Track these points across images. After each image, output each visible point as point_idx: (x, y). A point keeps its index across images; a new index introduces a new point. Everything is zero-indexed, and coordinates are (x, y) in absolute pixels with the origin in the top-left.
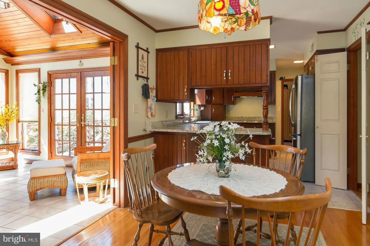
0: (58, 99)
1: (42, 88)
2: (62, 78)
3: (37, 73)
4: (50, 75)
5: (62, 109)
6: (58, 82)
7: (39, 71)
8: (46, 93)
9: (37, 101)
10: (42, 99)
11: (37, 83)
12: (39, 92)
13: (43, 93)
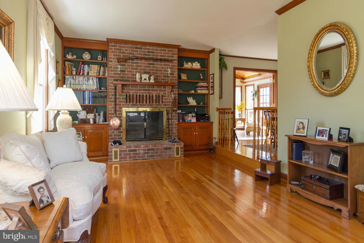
0: (261, 98)
1: (255, 93)
2: (263, 88)
3: (253, 86)
4: (258, 87)
5: (263, 103)
6: (261, 90)
7: (254, 85)
8: (257, 96)
9: (253, 99)
10: (255, 98)
11: (253, 91)
12: (253, 95)
13: (255, 96)
